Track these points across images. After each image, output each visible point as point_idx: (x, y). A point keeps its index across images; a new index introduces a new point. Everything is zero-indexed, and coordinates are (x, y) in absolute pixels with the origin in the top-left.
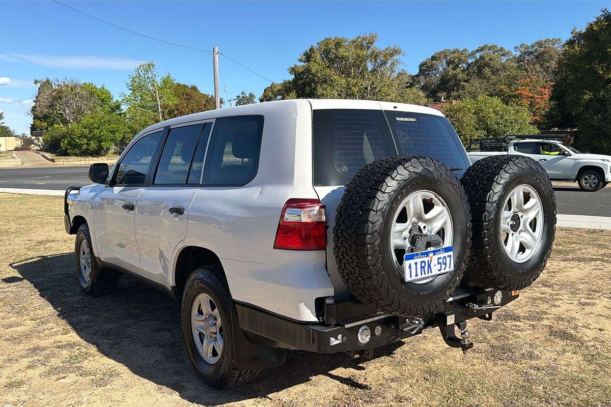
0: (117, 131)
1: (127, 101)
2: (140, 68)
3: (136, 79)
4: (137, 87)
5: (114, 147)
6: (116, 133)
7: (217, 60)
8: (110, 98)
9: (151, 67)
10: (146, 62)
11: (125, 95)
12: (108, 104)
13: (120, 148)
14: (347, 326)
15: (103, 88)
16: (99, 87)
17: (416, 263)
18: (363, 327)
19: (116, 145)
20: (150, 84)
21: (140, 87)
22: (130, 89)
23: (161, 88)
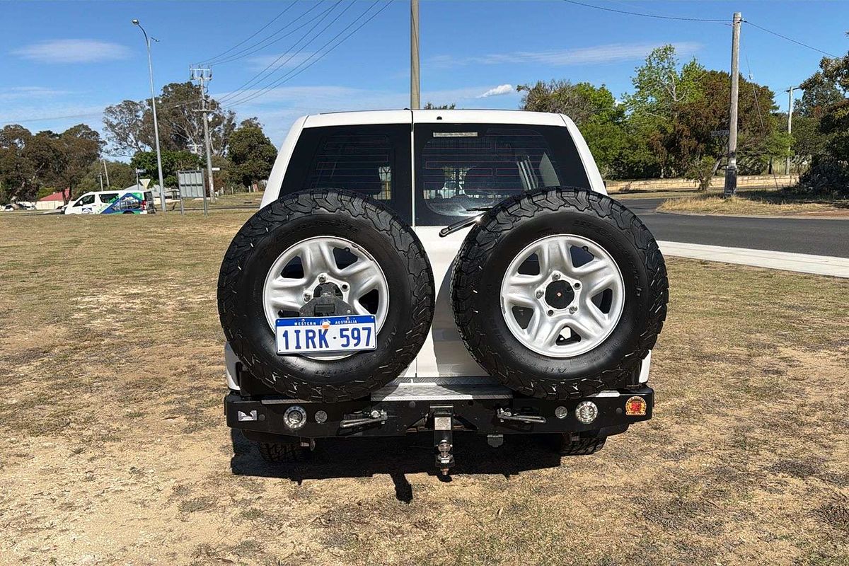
0: (610, 147)
1: (631, 104)
2: (652, 55)
3: (646, 72)
4: (647, 83)
5: (607, 169)
6: (609, 149)
7: (739, 31)
8: (611, 101)
9: (668, 52)
10: (662, 46)
11: (629, 96)
12: (607, 110)
13: (615, 170)
14: (264, 402)
15: (603, 88)
16: (597, 87)
17: (297, 332)
18: (292, 408)
19: (610, 167)
20: (666, 76)
21: (650, 83)
22: (636, 87)
23: (681, 82)
